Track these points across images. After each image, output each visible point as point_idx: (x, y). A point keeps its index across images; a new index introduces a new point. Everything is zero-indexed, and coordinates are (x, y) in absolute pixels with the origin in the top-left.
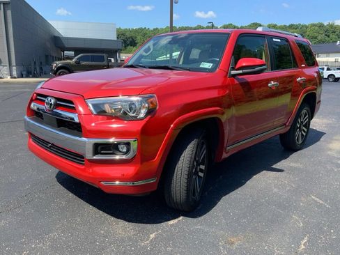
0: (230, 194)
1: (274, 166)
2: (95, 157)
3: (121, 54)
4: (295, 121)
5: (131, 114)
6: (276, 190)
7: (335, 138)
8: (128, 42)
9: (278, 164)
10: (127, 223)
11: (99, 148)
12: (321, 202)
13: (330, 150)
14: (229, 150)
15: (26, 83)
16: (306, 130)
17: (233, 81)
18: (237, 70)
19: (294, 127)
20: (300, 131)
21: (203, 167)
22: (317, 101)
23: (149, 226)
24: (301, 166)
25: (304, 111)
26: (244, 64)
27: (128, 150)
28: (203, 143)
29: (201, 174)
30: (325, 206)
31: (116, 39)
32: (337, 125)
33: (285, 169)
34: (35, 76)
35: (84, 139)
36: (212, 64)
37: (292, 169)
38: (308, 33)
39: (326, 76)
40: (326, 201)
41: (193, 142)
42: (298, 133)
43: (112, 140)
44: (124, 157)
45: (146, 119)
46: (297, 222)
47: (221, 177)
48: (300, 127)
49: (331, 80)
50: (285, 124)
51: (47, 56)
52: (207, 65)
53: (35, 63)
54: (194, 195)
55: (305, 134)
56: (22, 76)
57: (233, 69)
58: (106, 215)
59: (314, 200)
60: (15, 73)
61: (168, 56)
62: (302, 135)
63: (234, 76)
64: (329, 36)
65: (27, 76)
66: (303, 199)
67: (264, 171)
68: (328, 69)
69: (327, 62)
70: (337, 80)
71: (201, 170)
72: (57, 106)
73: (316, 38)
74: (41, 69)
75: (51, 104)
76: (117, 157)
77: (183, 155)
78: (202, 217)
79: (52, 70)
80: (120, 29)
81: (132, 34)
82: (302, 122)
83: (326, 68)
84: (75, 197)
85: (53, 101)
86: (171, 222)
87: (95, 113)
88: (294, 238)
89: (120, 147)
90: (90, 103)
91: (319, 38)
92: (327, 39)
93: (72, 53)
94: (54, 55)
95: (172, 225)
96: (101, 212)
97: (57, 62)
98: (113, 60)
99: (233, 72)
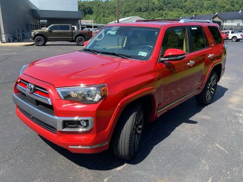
0: (160, 143)
1: (190, 119)
2: (64, 130)
3: (82, 21)
4: (207, 85)
5: (89, 99)
6: (191, 139)
7: (234, 93)
8: (87, 11)
9: (194, 117)
10: (88, 170)
11: (67, 124)
12: (222, 148)
13: (230, 103)
14: (159, 113)
15: (12, 47)
16: (214, 90)
17: (162, 65)
18: (164, 58)
19: (205, 89)
20: (210, 91)
21: (140, 127)
22: (222, 69)
23: (103, 172)
24: (209, 118)
25: (213, 77)
26: (170, 54)
27: (87, 125)
28: (140, 112)
29: (139, 132)
30: (225, 152)
31: (77, 11)
32: (237, 82)
33: (198, 121)
34: (19, 41)
35: (56, 117)
36: (147, 53)
37: (203, 120)
38: (218, 4)
39: (230, 38)
40: (225, 148)
41: (133, 114)
42: (208, 93)
43: (76, 118)
44: (84, 130)
45: (100, 103)
46: (205, 165)
47: (154, 129)
48: (210, 88)
49: (234, 40)
50: (199, 88)
51: (27, 25)
52: (143, 54)
53: (19, 31)
54: (134, 148)
55: (213, 93)
56: (9, 41)
57: (162, 56)
58: (73, 163)
59: (217, 147)
60: (4, 39)
61: (116, 21)
62: (211, 93)
63: (162, 62)
64: (233, 6)
65: (13, 41)
66: (210, 146)
67: (184, 123)
68: (232, 33)
69: (232, 26)
70: (238, 40)
71: (139, 129)
72: (35, 90)
73: (224, 7)
74: (23, 35)
75: (31, 89)
76: (80, 130)
77: (126, 124)
78: (140, 164)
79: (31, 37)
80: (80, 1)
81: (89, 5)
82: (211, 85)
83: (230, 31)
84: (51, 148)
85: (32, 86)
86: (118, 169)
87: (63, 98)
88: (202, 179)
89: (82, 123)
90: (59, 90)
91: (227, 7)
92: (233, 8)
93: (46, 21)
94: (32, 23)
95: (119, 171)
96: (70, 161)
97: (35, 31)
98: (75, 27)
99: (162, 59)
